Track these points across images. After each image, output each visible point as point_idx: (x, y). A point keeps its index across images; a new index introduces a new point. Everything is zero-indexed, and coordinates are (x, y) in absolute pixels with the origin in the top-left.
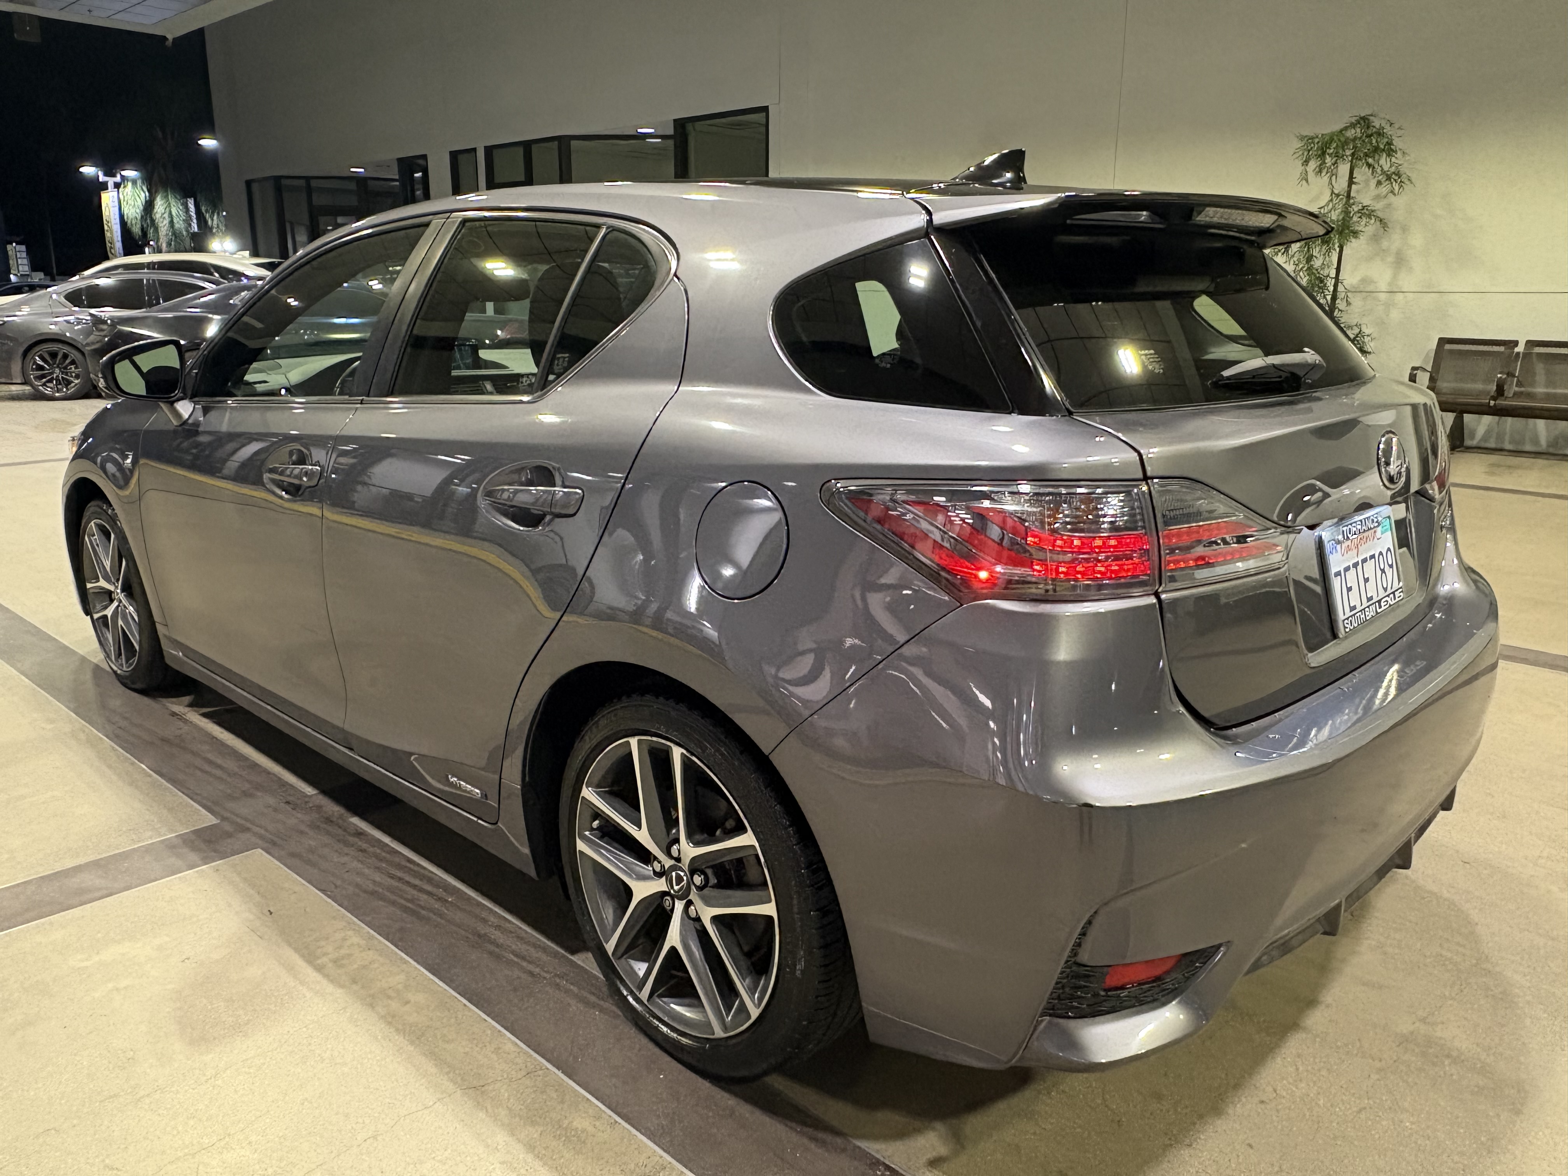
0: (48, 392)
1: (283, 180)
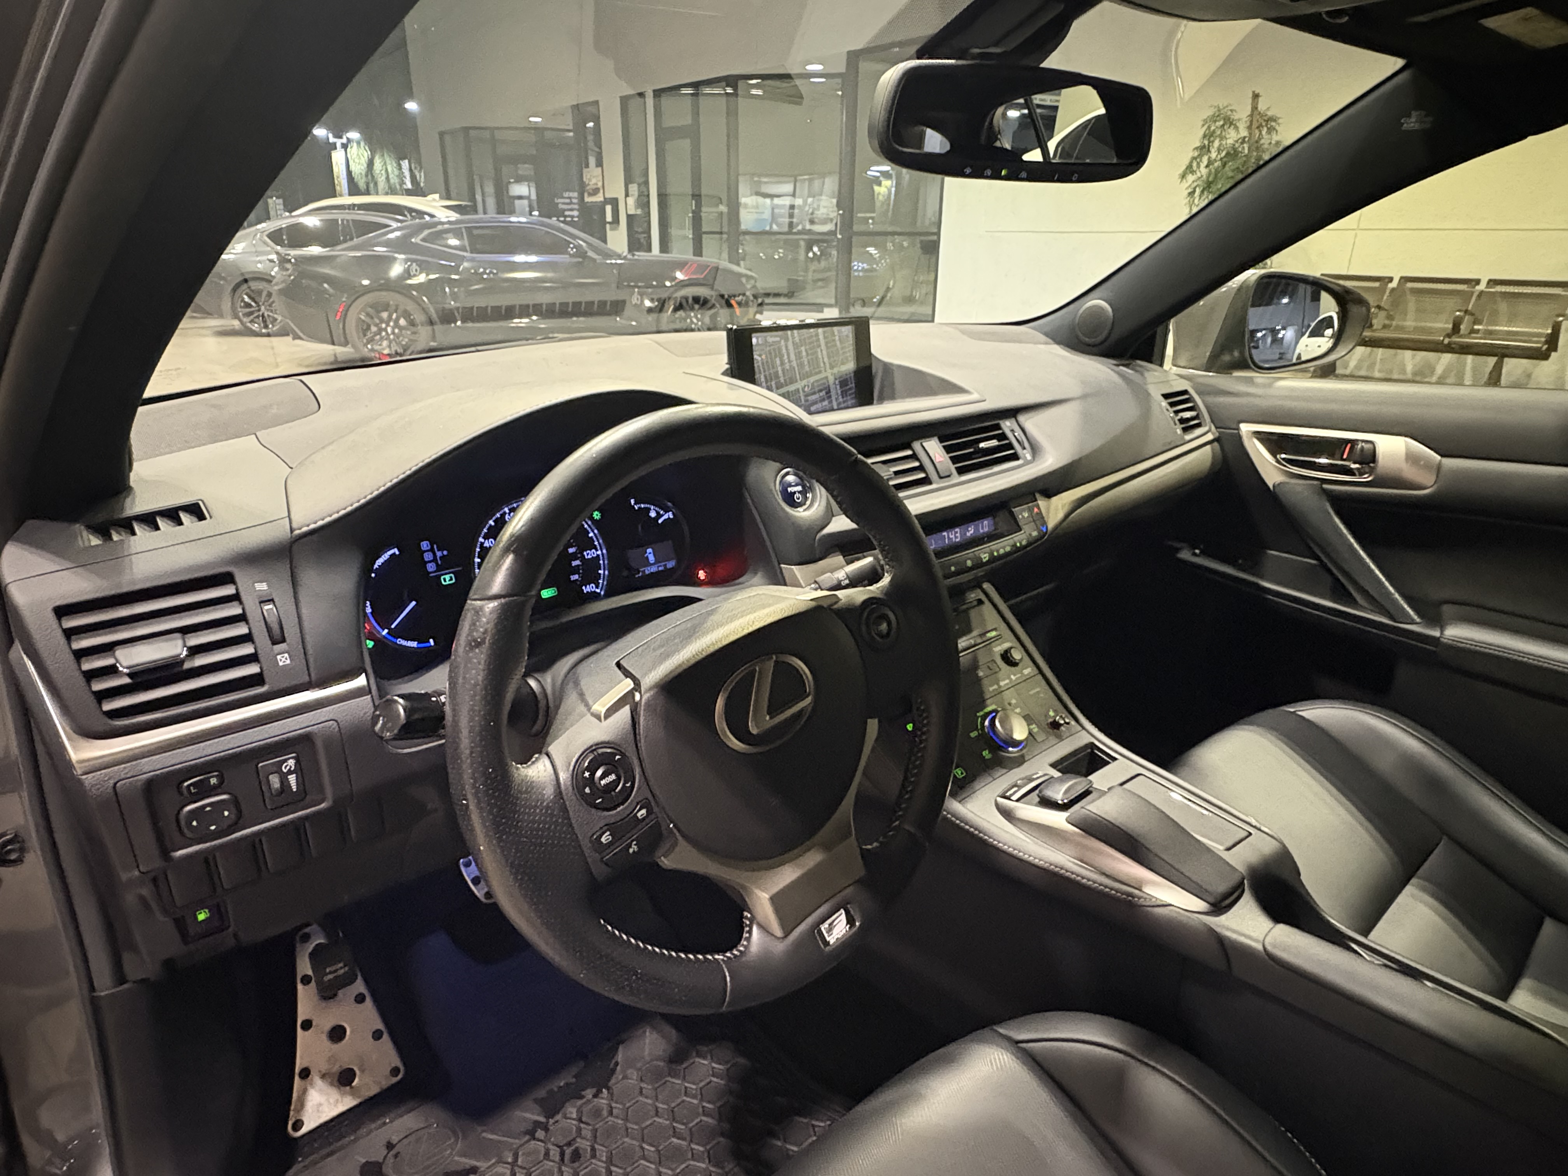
0: (255, 327)
1: (471, 131)
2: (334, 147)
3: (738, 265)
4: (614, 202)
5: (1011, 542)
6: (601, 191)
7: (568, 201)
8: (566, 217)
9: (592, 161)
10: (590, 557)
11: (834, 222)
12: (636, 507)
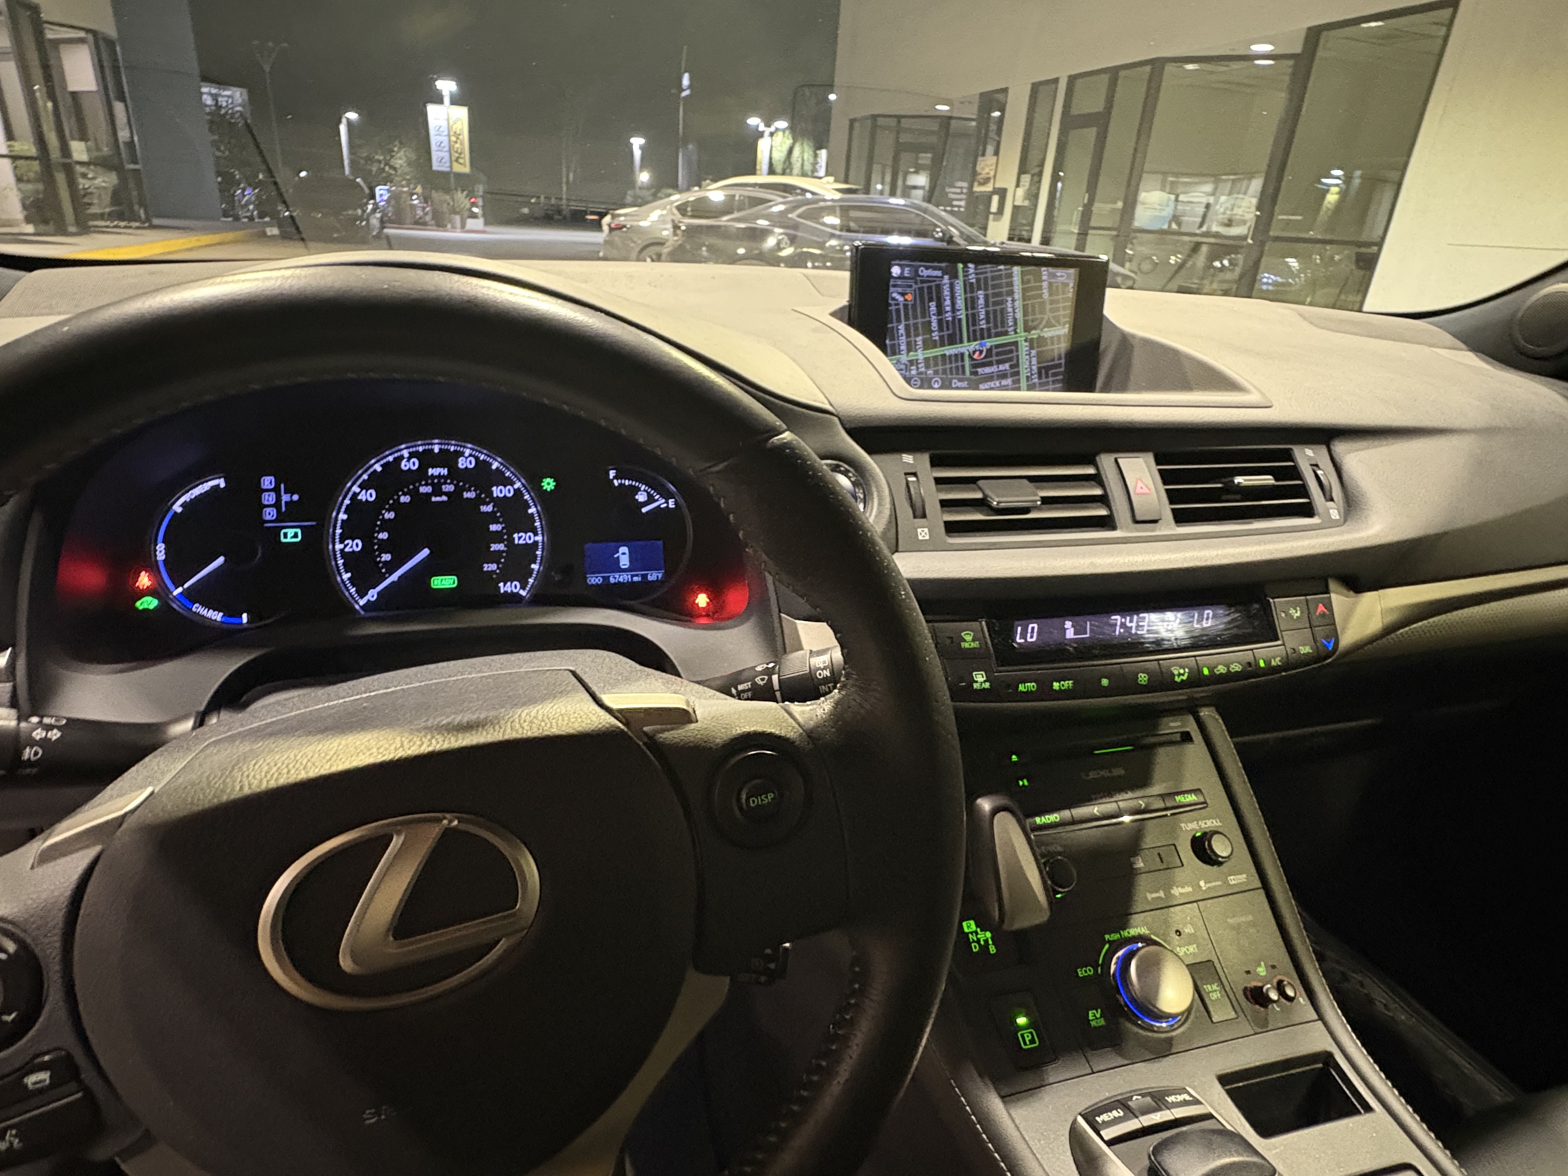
1: (879, 119)
2: (761, 135)
3: (1123, 266)
4: (1002, 193)
5: (1248, 657)
6: (992, 181)
7: (958, 191)
8: (953, 206)
9: (990, 149)
10: (521, 542)
11: (1248, 224)
12: (616, 483)
